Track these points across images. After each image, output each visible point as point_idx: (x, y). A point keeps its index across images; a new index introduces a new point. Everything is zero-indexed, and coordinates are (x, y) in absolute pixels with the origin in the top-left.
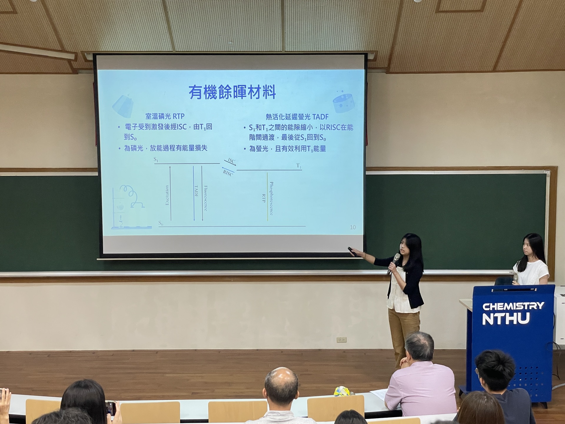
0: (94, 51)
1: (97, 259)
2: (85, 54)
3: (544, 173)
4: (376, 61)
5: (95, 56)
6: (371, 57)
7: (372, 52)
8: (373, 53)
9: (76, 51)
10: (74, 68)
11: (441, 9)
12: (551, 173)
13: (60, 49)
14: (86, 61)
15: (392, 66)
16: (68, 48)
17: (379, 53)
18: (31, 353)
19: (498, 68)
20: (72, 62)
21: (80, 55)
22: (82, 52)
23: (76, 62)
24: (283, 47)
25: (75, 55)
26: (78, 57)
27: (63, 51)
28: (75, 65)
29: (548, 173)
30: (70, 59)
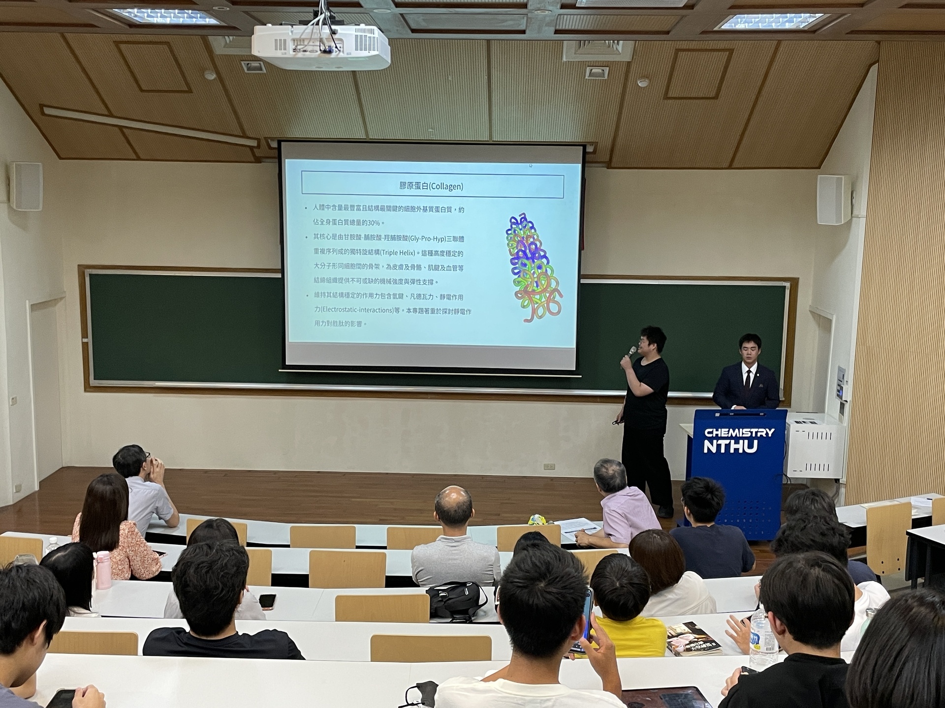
0: (278, 138)
1: (280, 370)
2: (269, 140)
3: (784, 285)
4: (595, 154)
5: (279, 142)
6: (590, 149)
7: (591, 143)
8: (592, 145)
9: (258, 136)
10: (256, 156)
11: (670, 95)
12: (791, 285)
13: (241, 135)
14: (269, 149)
15: (614, 160)
16: (249, 134)
17: (599, 144)
18: (206, 471)
19: (735, 165)
20: (254, 149)
21: (263, 142)
22: (265, 138)
23: (259, 150)
24: (491, 135)
25: (258, 142)
26: (261, 144)
27: (244, 136)
28: (258, 153)
29: (788, 285)
30: (252, 146)
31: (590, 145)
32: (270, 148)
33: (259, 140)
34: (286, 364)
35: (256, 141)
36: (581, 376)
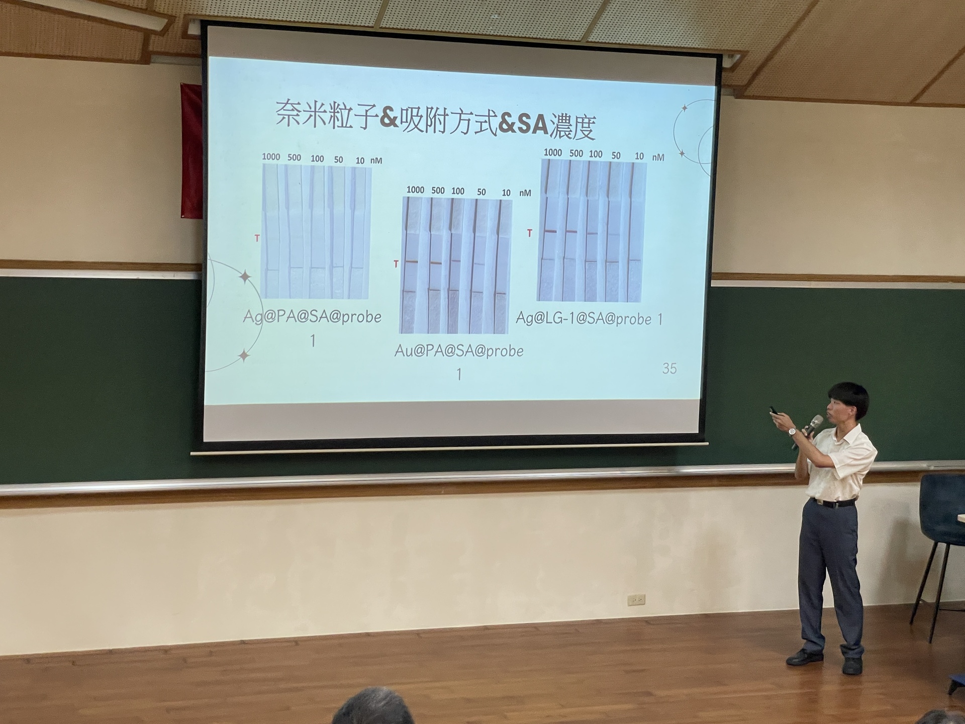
0: (208, 16)
1: (192, 453)
2: (190, 20)
4: (733, 71)
5: (204, 25)
6: (726, 63)
8: (732, 56)
9: (174, 15)
10: (148, 51)
13: (144, 7)
14: (182, 37)
15: (755, 82)
20: (153, 37)
21: (179, 23)
22: (185, 16)
23: (161, 38)
24: (589, 32)
25: (168, 22)
26: (172, 26)
27: (149, 10)
28: (155, 44)
30: (152, 30)
31: (729, 57)
32: (185, 35)
33: (171, 19)
34: (204, 441)
35: (166, 21)
36: (708, 443)
